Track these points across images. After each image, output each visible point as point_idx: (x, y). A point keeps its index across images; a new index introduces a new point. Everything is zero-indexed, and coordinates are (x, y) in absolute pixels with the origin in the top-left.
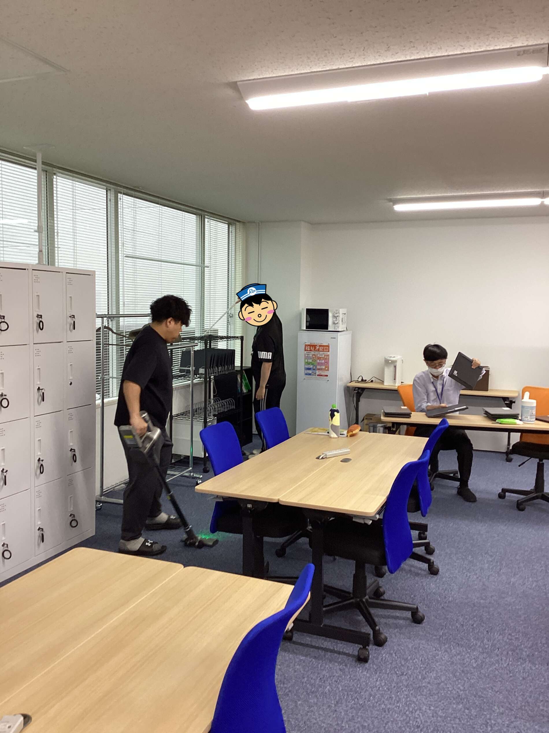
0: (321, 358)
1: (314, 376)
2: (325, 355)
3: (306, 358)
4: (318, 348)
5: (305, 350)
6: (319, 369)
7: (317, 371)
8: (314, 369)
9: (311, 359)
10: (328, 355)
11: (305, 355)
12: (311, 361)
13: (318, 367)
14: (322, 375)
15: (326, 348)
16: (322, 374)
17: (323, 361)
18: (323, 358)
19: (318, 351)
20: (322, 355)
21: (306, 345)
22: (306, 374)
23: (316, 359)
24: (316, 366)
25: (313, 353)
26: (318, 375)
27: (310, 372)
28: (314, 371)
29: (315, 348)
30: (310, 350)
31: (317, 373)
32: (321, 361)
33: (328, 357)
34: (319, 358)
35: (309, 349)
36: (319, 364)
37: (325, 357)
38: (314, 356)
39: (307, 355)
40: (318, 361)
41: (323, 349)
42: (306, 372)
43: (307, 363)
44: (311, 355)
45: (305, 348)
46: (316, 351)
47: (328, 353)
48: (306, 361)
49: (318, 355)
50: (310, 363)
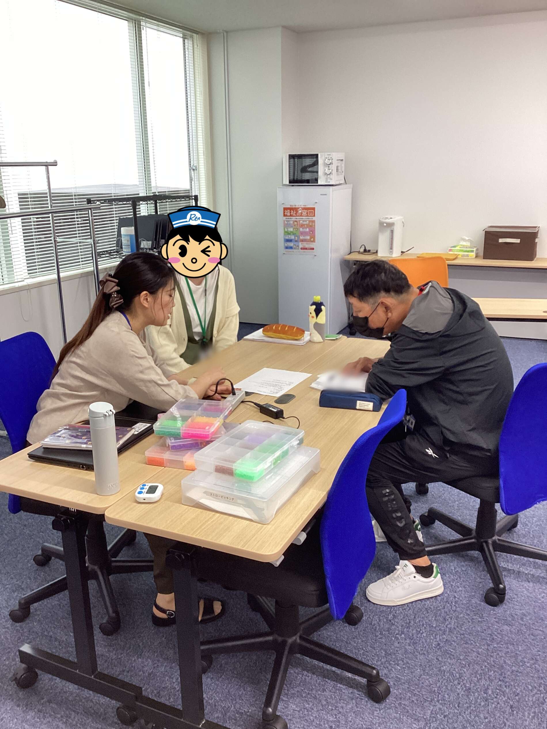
0: (304, 225)
1: (296, 250)
2: (309, 221)
3: (286, 226)
4: (300, 211)
5: (285, 215)
6: (302, 241)
7: (300, 243)
8: (296, 241)
9: (292, 227)
10: (314, 221)
11: (284, 221)
12: (292, 230)
13: (301, 238)
14: (306, 249)
15: (311, 211)
16: (307, 246)
17: (308, 230)
18: (307, 225)
19: (301, 216)
20: (306, 221)
21: (285, 209)
22: (287, 248)
23: (298, 227)
24: (299, 237)
25: (294, 218)
26: (301, 249)
27: (291, 244)
28: (296, 243)
29: (297, 212)
30: (291, 216)
31: (301, 246)
32: (305, 230)
33: (313, 224)
34: (302, 226)
35: (289, 214)
36: (302, 233)
37: (311, 224)
38: (296, 223)
39: (286, 222)
40: (301, 229)
41: (307, 213)
42: (286, 245)
43: (287, 233)
44: (292, 222)
45: (284, 212)
46: (299, 216)
47: (314, 218)
48: (286, 230)
49: (301, 222)
50: (291, 232)
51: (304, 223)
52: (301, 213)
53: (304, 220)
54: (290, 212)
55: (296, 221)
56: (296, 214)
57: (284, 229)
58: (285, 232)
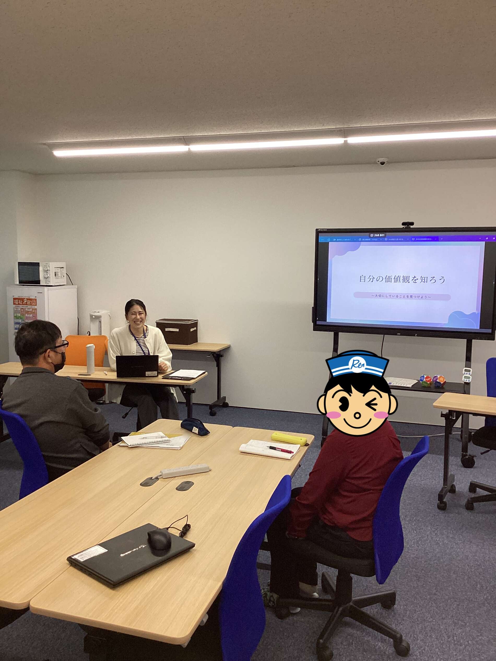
0: (29, 312)
2: (33, 309)
3: (15, 312)
4: (26, 301)
5: (14, 304)
9: (19, 313)
10: (36, 309)
11: (14, 308)
12: (19, 315)
15: (34, 301)
17: (31, 316)
18: (30, 312)
19: (26, 305)
20: (30, 309)
21: (14, 299)
23: (24, 313)
25: (21, 306)
29: (23, 301)
30: (19, 304)
32: (28, 316)
33: (36, 311)
34: (28, 312)
35: (17, 303)
36: (27, 318)
37: (33, 311)
38: (23, 310)
39: (15, 309)
40: (26, 315)
41: (31, 303)
42: (16, 326)
43: (16, 317)
44: (19, 309)
45: (14, 302)
46: (24, 305)
47: (36, 307)
48: (15, 315)
49: (26, 309)
50: (20, 317)
51: (29, 310)
52: (26, 303)
53: (29, 308)
54: (18, 302)
55: (23, 309)
56: (22, 303)
57: (14, 314)
58: (15, 317)
